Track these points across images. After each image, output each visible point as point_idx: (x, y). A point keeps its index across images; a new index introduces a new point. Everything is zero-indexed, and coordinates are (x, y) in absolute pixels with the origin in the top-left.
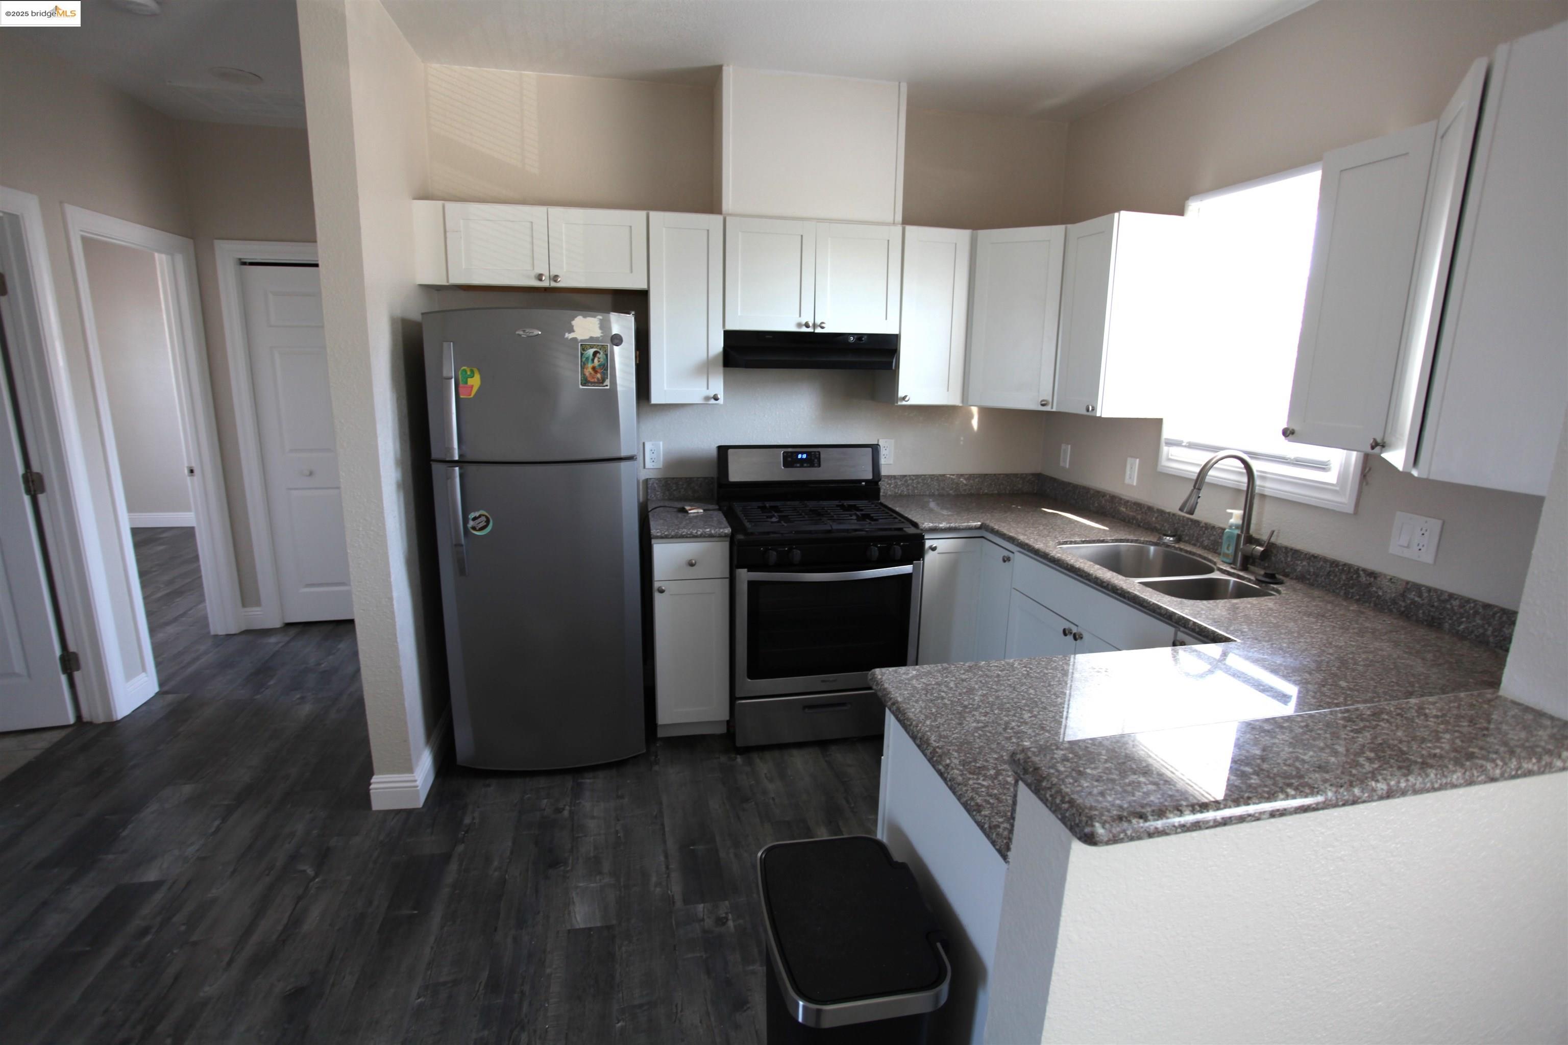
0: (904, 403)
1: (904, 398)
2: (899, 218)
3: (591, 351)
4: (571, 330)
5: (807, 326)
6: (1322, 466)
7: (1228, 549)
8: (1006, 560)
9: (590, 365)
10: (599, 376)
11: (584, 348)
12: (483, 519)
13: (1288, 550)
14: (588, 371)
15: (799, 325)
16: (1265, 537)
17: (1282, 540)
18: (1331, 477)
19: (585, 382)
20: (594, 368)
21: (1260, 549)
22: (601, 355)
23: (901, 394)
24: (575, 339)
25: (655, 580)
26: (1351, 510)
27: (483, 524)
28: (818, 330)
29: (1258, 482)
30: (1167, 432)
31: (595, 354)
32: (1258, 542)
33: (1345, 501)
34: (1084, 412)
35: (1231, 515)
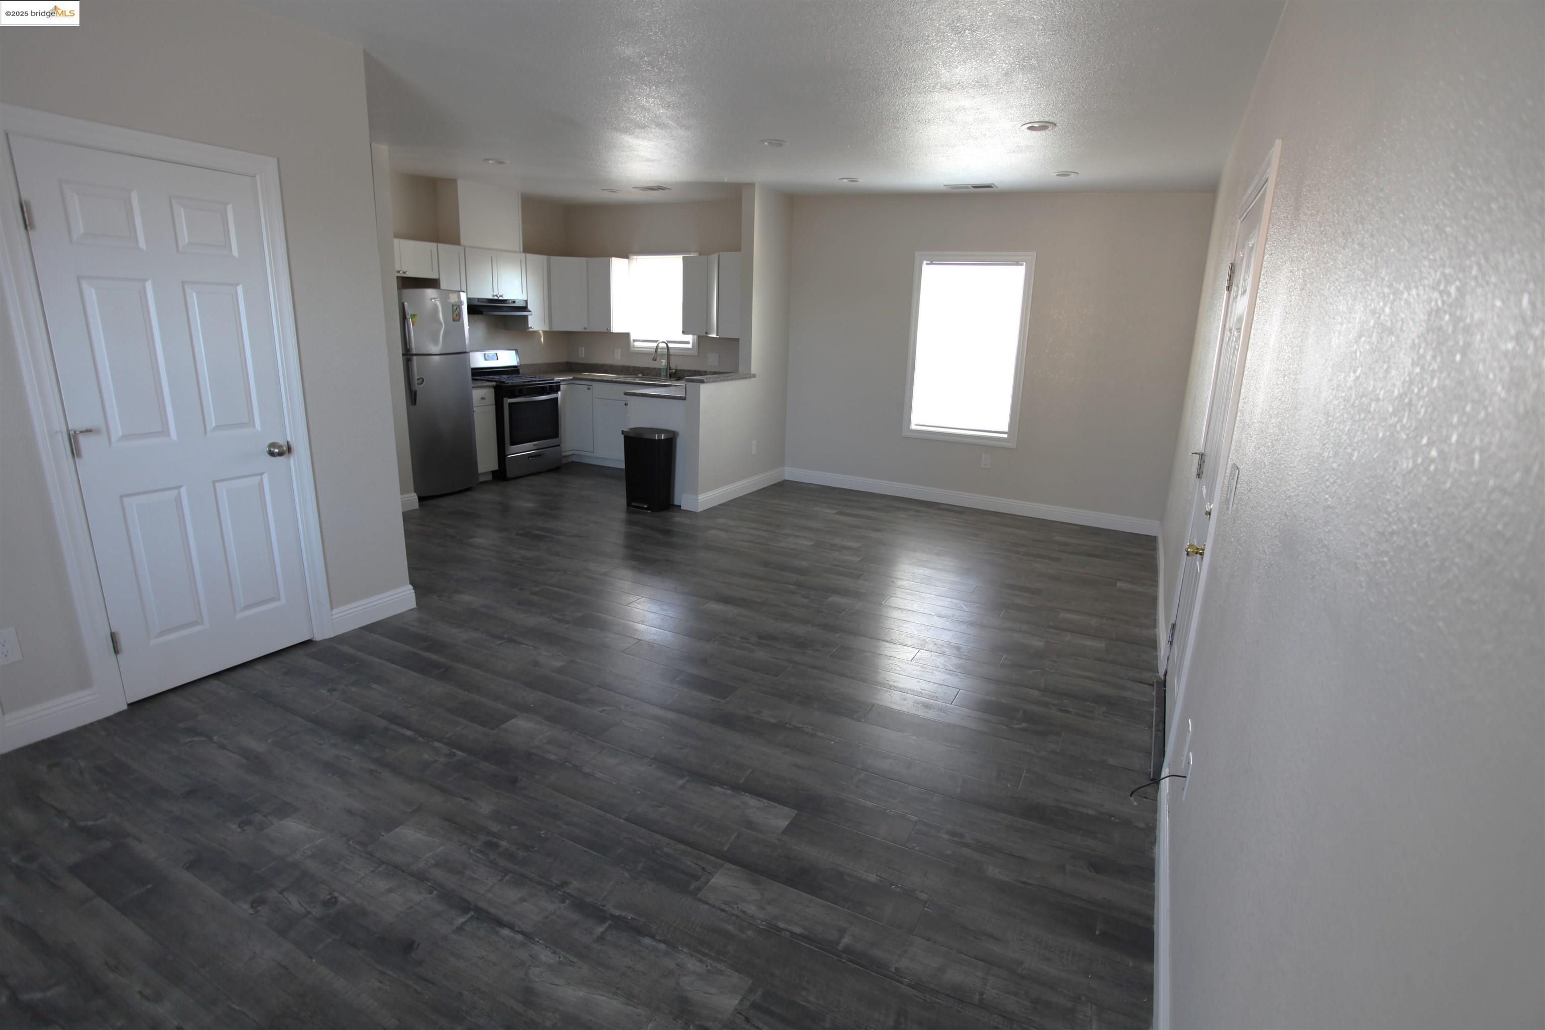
0: (531, 330)
1: (531, 328)
2: (522, 250)
3: (455, 308)
4: (449, 298)
5: (497, 296)
6: (688, 343)
7: (663, 373)
8: (589, 389)
9: (455, 313)
10: (458, 318)
11: (453, 306)
12: (421, 379)
13: (681, 370)
14: (455, 315)
15: (493, 296)
16: (674, 368)
17: (678, 368)
18: (690, 346)
19: (454, 320)
20: (456, 315)
21: (674, 371)
22: (458, 309)
23: (530, 325)
24: (450, 303)
25: (474, 406)
26: (696, 354)
27: (421, 382)
28: (501, 298)
29: (670, 351)
30: (632, 338)
31: (457, 308)
32: (674, 369)
33: (695, 352)
34: (606, 331)
35: (662, 362)
